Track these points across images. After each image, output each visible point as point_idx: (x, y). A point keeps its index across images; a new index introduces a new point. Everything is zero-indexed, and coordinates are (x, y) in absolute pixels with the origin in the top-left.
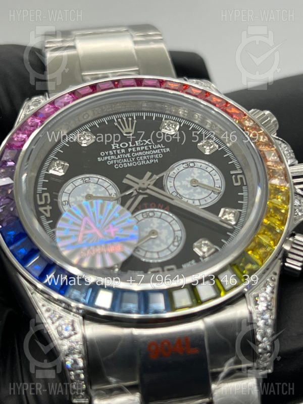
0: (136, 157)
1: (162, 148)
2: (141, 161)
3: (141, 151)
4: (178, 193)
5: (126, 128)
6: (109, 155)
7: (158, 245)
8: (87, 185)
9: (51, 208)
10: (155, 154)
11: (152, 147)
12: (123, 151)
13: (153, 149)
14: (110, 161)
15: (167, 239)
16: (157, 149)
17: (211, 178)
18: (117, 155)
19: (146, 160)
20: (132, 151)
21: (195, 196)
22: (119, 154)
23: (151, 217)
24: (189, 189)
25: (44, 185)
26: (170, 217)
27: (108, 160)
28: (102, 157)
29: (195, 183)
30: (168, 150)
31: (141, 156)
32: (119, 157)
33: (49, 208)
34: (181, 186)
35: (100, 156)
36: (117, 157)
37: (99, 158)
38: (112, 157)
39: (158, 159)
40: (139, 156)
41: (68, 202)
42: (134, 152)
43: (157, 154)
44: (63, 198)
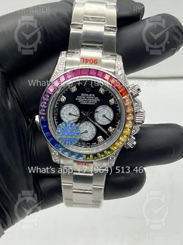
0: (88, 101)
2: (89, 103)
3: (91, 99)
4: (98, 118)
6: (80, 98)
7: (87, 135)
8: (70, 108)
12: (85, 97)
13: (94, 99)
15: (90, 134)
16: (96, 99)
17: (110, 115)
18: (82, 98)
19: (91, 103)
20: (87, 98)
23: (87, 125)
24: (101, 117)
25: (57, 105)
26: (93, 127)
27: (79, 100)
28: (78, 98)
29: (104, 116)
30: (99, 100)
31: (90, 101)
32: (83, 99)
33: (57, 114)
34: (100, 115)
37: (76, 99)
38: (81, 99)
39: (95, 103)
41: (63, 113)
43: (95, 101)
44: (62, 111)
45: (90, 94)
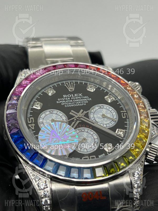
0: (75, 102)
1: (88, 98)
2: (77, 104)
3: (78, 99)
4: (96, 120)
5: (70, 87)
6: (62, 100)
8: (51, 114)
9: (34, 125)
10: (84, 101)
11: (83, 97)
12: (69, 99)
13: (83, 98)
14: (63, 103)
15: (91, 142)
16: (85, 98)
17: (112, 114)
18: (66, 100)
19: (80, 104)
20: (73, 99)
21: (104, 122)
22: (67, 100)
23: (83, 131)
24: (101, 119)
25: (31, 113)
26: (92, 132)
27: (61, 103)
28: (59, 101)
29: (104, 116)
31: (78, 101)
32: (67, 101)
33: (33, 125)
34: (97, 117)
35: (58, 101)
36: (66, 101)
37: (57, 102)
38: (64, 101)
39: (86, 103)
40: (77, 102)
41: (43, 123)
42: (74, 99)
43: (85, 101)
44: (40, 120)
45: (75, 95)
